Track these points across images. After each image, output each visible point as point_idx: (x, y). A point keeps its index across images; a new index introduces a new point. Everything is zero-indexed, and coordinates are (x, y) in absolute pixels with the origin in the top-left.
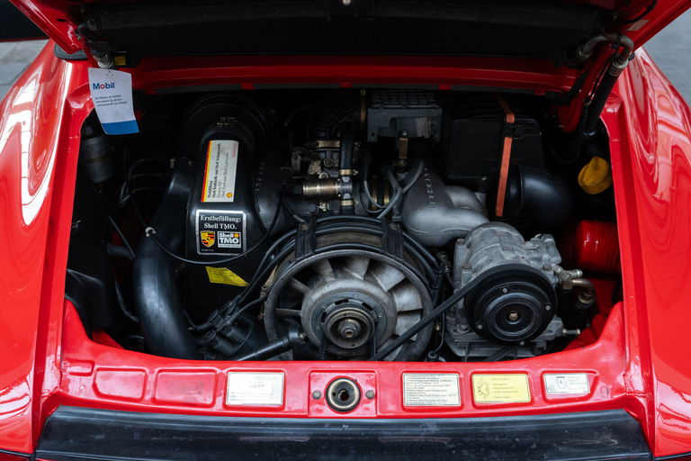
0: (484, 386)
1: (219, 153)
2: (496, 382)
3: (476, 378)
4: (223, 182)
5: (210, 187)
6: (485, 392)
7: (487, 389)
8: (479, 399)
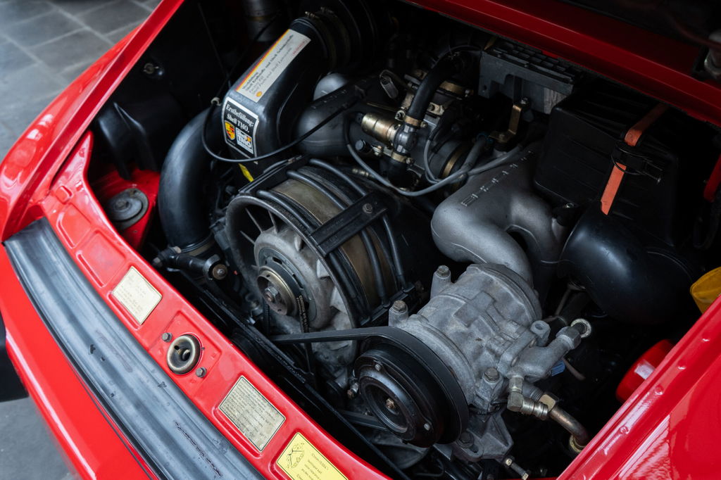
0: (298, 455)
1: (284, 45)
2: (313, 460)
3: (299, 439)
4: (265, 77)
5: (252, 78)
6: (294, 461)
7: (298, 460)
8: (282, 462)
